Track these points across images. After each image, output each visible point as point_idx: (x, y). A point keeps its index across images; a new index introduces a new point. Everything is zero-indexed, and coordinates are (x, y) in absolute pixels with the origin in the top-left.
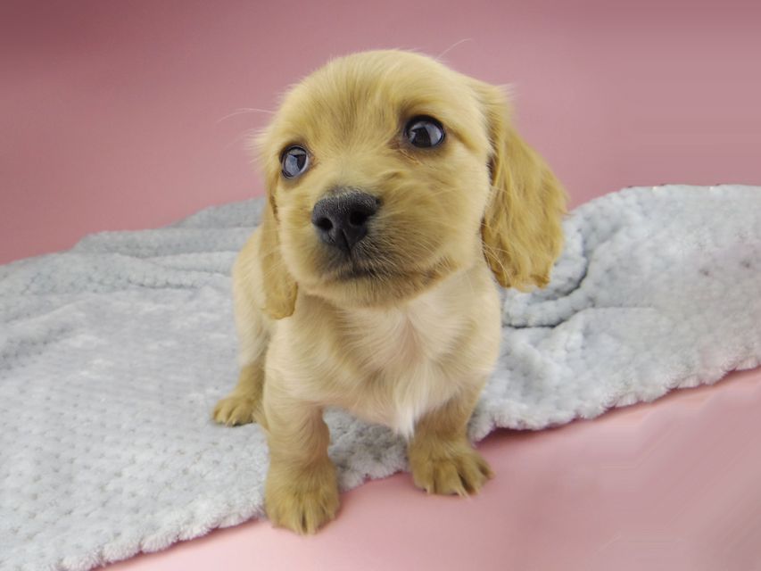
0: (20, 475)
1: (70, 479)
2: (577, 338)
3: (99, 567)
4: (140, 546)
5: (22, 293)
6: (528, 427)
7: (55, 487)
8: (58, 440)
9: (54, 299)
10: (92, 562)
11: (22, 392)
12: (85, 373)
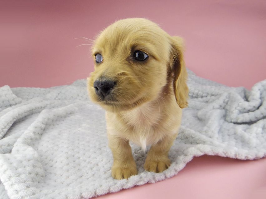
0: (61, 162)
1: (79, 165)
2: (260, 130)
3: (94, 197)
4: (109, 190)
5: (55, 99)
6: (249, 159)
7: (74, 167)
8: (73, 150)
9: (66, 101)
10: (92, 195)
11: (59, 134)
12: (80, 129)
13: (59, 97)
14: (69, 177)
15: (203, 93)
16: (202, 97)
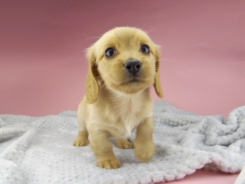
13: (44, 125)
14: (51, 181)
15: (183, 121)
16: (182, 125)
